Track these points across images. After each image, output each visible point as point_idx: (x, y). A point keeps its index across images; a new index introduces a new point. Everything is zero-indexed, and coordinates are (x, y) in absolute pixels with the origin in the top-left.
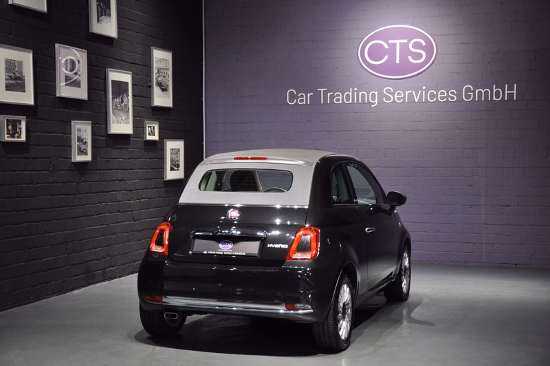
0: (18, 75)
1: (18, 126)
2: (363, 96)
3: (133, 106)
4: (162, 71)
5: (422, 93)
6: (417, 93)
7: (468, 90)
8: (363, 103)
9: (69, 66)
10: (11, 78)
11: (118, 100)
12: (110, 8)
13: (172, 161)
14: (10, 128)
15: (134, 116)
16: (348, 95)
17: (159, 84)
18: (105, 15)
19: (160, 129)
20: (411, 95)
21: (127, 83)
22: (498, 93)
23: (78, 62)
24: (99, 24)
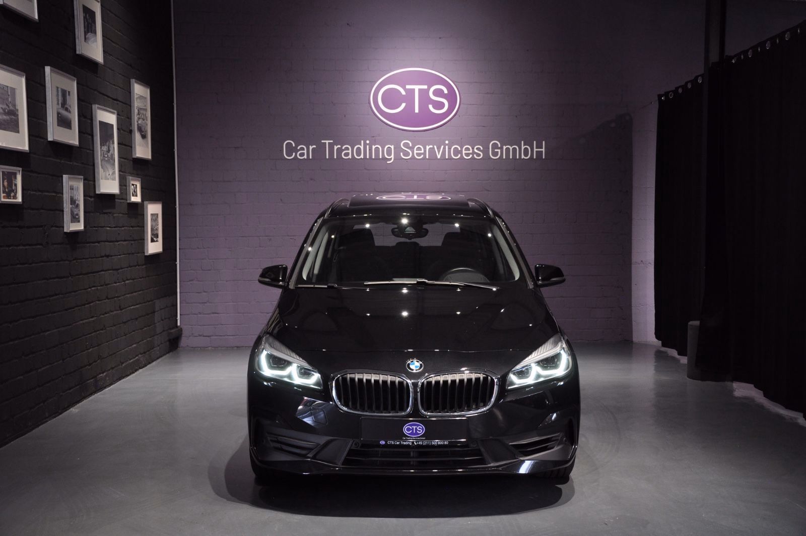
0: (11, 108)
1: (14, 182)
2: (377, 150)
3: (120, 157)
4: (141, 112)
5: (444, 148)
6: (439, 149)
7: (495, 146)
8: (377, 158)
9: (60, 99)
10: (5, 112)
11: (105, 148)
12: (95, 23)
13: (152, 229)
14: (6, 184)
15: (120, 171)
16: (359, 149)
17: (140, 129)
18: (91, 32)
19: (142, 188)
20: (432, 150)
21: (113, 126)
22: (526, 149)
23: (69, 92)
24: (85, 44)
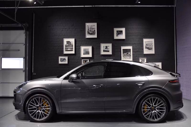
0: (87, 51)
1: (87, 61)
3: (133, 54)
4: (148, 44)
9: (105, 47)
10: (85, 52)
11: (125, 54)
12: (122, 32)
14: (84, 62)
15: (133, 57)
17: (147, 48)
18: (120, 34)
19: (147, 60)
21: (130, 49)
23: (109, 46)
24: (117, 37)
